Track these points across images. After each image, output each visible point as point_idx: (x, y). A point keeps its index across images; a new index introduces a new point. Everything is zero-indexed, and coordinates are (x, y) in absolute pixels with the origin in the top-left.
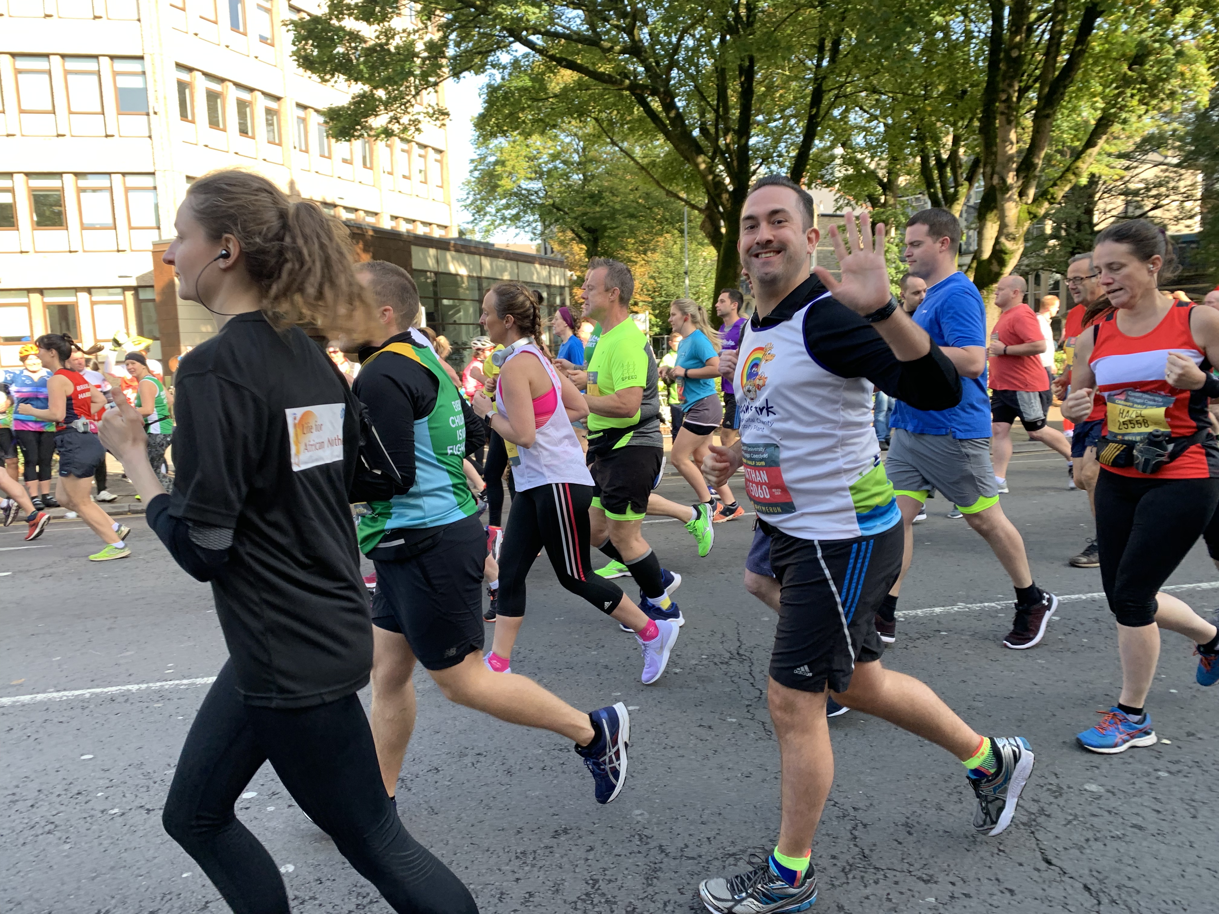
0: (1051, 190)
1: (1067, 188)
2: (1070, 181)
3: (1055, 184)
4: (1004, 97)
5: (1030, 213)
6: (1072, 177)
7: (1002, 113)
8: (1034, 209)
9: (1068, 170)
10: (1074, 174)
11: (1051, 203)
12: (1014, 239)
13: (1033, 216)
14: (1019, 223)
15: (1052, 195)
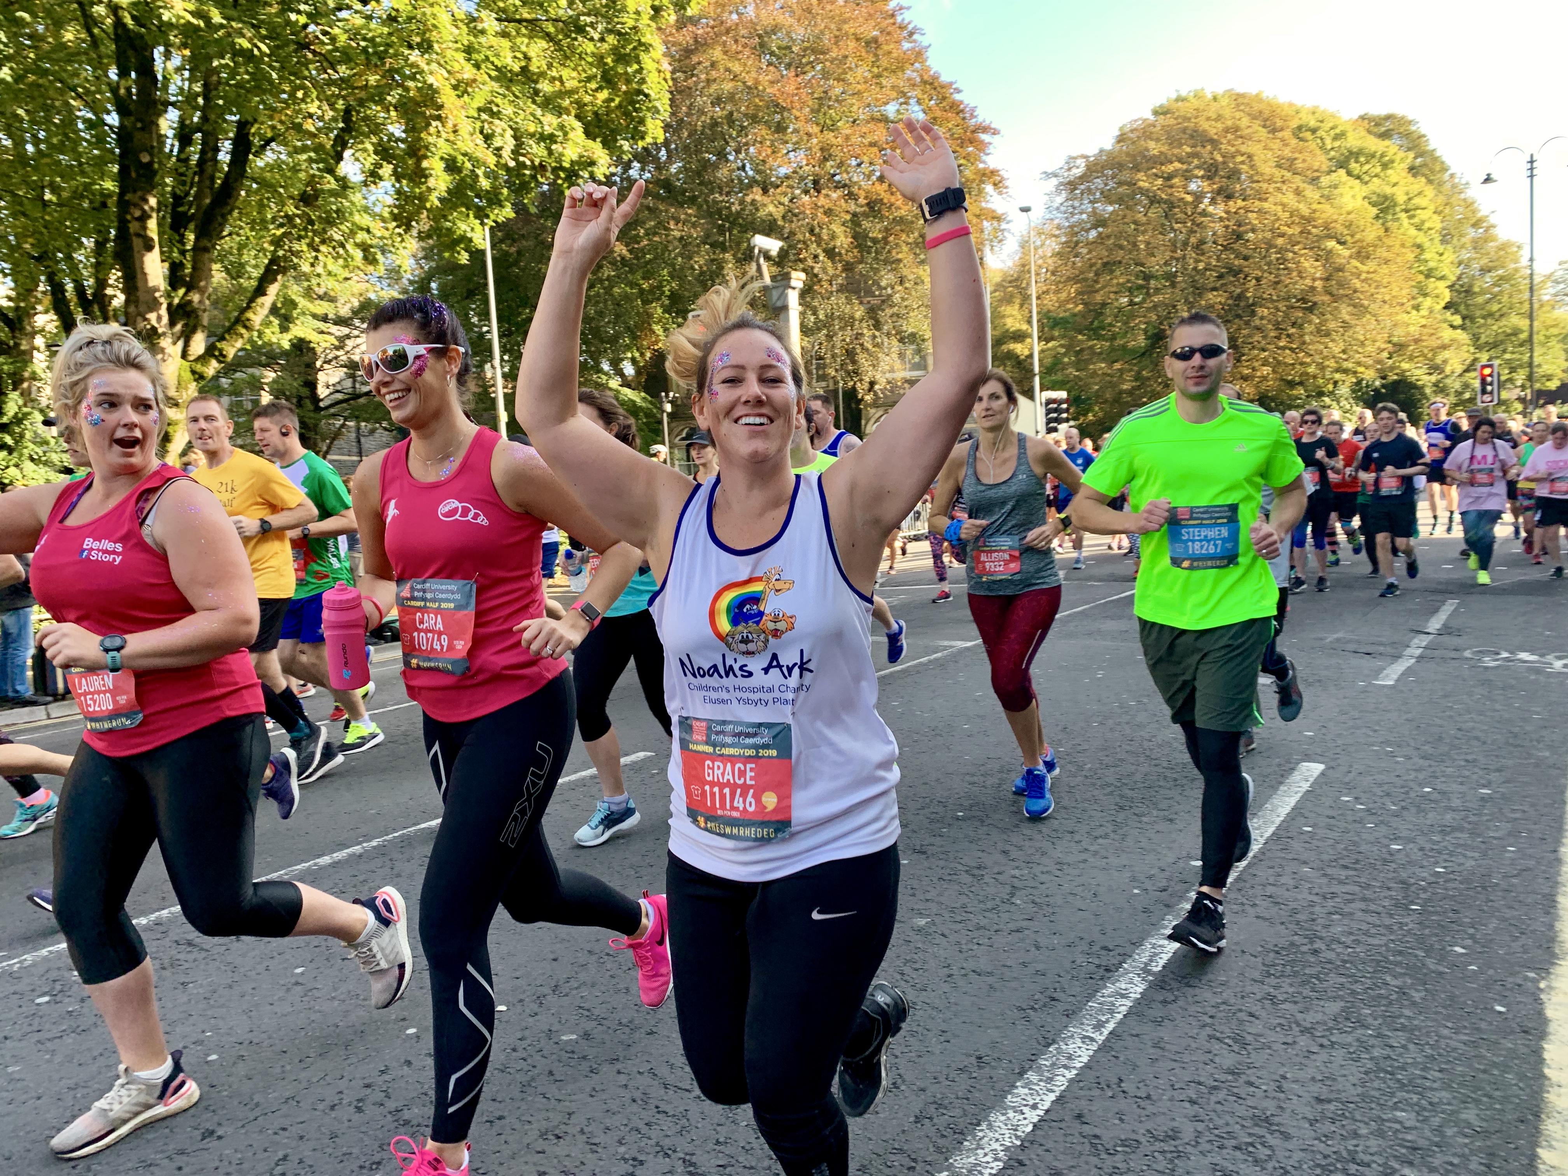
0: (218, 345)
1: (239, 344)
2: (242, 336)
3: (222, 338)
4: (138, 213)
5: (193, 372)
6: (243, 331)
7: (138, 235)
8: (199, 367)
9: (238, 320)
10: (246, 327)
11: (220, 362)
12: (177, 405)
13: (199, 377)
14: (179, 386)
15: (221, 350)
